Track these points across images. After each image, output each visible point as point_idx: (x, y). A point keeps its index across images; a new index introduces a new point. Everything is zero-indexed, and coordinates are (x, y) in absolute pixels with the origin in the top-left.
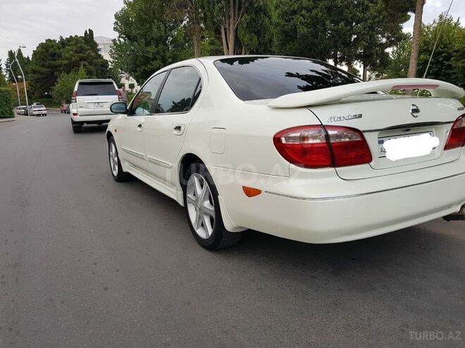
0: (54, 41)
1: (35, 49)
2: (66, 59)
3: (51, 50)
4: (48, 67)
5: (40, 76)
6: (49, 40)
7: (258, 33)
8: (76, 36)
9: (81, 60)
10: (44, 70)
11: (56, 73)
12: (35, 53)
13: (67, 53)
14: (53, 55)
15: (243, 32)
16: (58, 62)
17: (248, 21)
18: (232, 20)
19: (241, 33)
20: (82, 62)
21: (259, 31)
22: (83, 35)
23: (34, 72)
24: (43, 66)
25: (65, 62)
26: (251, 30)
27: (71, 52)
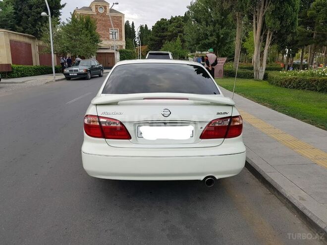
0: (166, 20)
1: (154, 25)
2: (170, 32)
3: (162, 26)
4: (159, 37)
5: (154, 42)
6: (163, 19)
7: (281, 19)
8: (179, 16)
9: (179, 32)
10: (157, 38)
11: (163, 41)
12: (153, 27)
13: (171, 28)
14: (163, 29)
15: (268, 18)
16: (165, 34)
17: (274, 9)
18: (262, 9)
19: (267, 18)
20: (180, 34)
21: (282, 17)
22: (184, 16)
23: (151, 40)
24: (157, 36)
25: (170, 34)
26: (276, 16)
27: (173, 27)
